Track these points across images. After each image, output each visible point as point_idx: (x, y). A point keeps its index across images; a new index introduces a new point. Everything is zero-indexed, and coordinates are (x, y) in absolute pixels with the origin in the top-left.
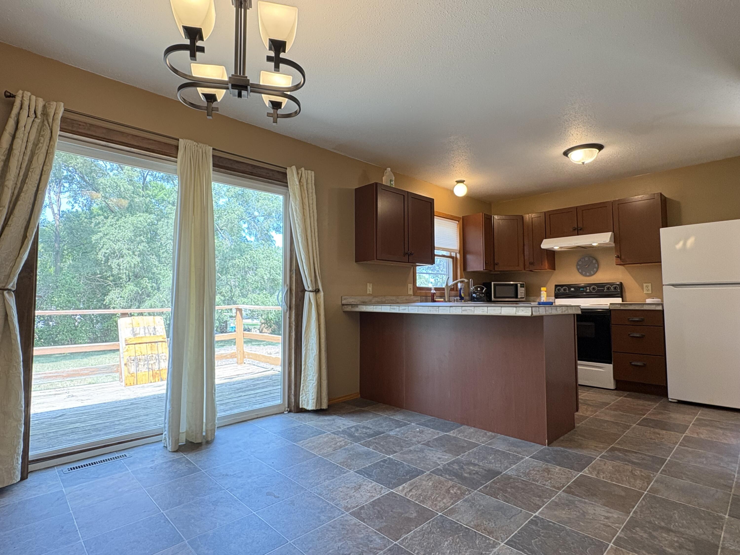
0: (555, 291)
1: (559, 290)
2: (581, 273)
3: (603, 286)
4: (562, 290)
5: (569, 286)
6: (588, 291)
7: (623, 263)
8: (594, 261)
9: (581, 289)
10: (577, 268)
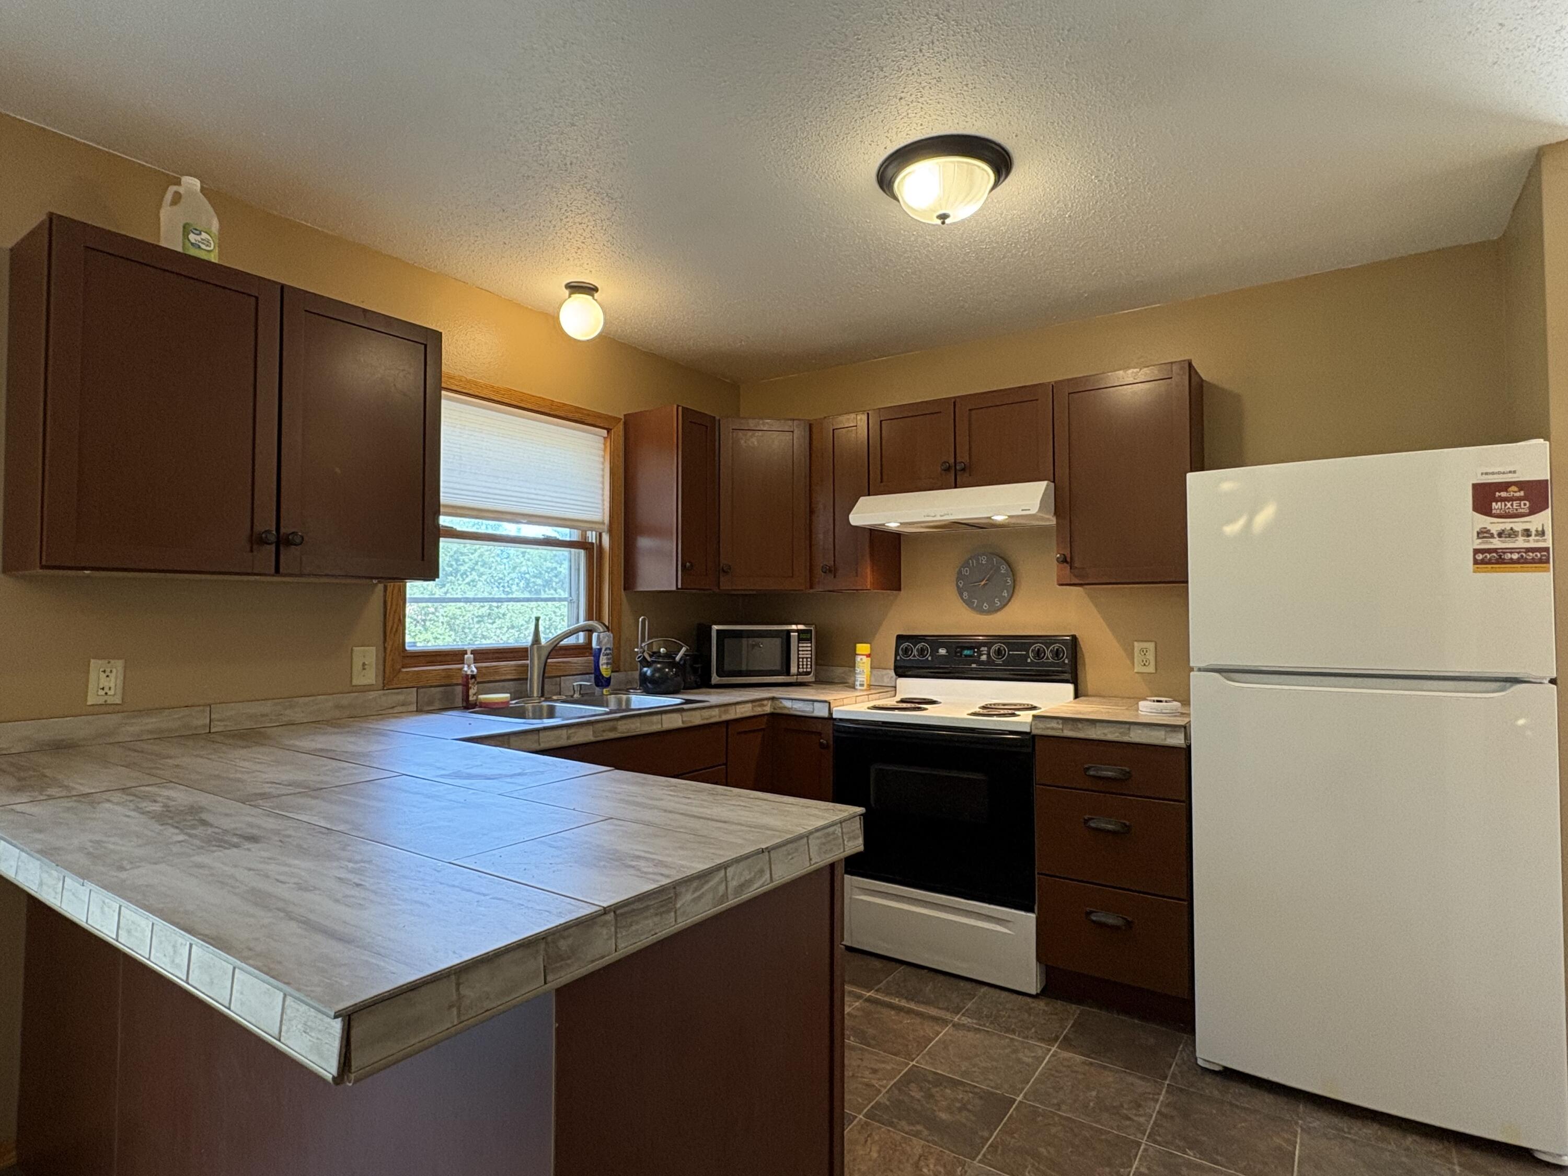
0: (897, 654)
1: (906, 651)
2: (969, 603)
3: (1025, 647)
4: (915, 652)
5: (935, 641)
6: (984, 658)
7: (1077, 581)
8: (1004, 569)
9: (966, 652)
10: (958, 586)
